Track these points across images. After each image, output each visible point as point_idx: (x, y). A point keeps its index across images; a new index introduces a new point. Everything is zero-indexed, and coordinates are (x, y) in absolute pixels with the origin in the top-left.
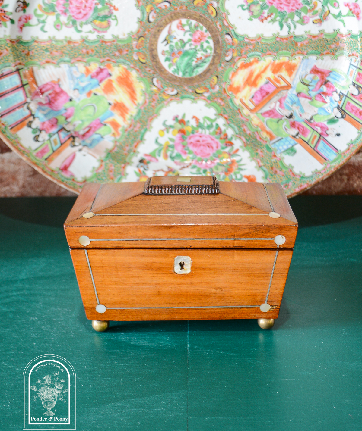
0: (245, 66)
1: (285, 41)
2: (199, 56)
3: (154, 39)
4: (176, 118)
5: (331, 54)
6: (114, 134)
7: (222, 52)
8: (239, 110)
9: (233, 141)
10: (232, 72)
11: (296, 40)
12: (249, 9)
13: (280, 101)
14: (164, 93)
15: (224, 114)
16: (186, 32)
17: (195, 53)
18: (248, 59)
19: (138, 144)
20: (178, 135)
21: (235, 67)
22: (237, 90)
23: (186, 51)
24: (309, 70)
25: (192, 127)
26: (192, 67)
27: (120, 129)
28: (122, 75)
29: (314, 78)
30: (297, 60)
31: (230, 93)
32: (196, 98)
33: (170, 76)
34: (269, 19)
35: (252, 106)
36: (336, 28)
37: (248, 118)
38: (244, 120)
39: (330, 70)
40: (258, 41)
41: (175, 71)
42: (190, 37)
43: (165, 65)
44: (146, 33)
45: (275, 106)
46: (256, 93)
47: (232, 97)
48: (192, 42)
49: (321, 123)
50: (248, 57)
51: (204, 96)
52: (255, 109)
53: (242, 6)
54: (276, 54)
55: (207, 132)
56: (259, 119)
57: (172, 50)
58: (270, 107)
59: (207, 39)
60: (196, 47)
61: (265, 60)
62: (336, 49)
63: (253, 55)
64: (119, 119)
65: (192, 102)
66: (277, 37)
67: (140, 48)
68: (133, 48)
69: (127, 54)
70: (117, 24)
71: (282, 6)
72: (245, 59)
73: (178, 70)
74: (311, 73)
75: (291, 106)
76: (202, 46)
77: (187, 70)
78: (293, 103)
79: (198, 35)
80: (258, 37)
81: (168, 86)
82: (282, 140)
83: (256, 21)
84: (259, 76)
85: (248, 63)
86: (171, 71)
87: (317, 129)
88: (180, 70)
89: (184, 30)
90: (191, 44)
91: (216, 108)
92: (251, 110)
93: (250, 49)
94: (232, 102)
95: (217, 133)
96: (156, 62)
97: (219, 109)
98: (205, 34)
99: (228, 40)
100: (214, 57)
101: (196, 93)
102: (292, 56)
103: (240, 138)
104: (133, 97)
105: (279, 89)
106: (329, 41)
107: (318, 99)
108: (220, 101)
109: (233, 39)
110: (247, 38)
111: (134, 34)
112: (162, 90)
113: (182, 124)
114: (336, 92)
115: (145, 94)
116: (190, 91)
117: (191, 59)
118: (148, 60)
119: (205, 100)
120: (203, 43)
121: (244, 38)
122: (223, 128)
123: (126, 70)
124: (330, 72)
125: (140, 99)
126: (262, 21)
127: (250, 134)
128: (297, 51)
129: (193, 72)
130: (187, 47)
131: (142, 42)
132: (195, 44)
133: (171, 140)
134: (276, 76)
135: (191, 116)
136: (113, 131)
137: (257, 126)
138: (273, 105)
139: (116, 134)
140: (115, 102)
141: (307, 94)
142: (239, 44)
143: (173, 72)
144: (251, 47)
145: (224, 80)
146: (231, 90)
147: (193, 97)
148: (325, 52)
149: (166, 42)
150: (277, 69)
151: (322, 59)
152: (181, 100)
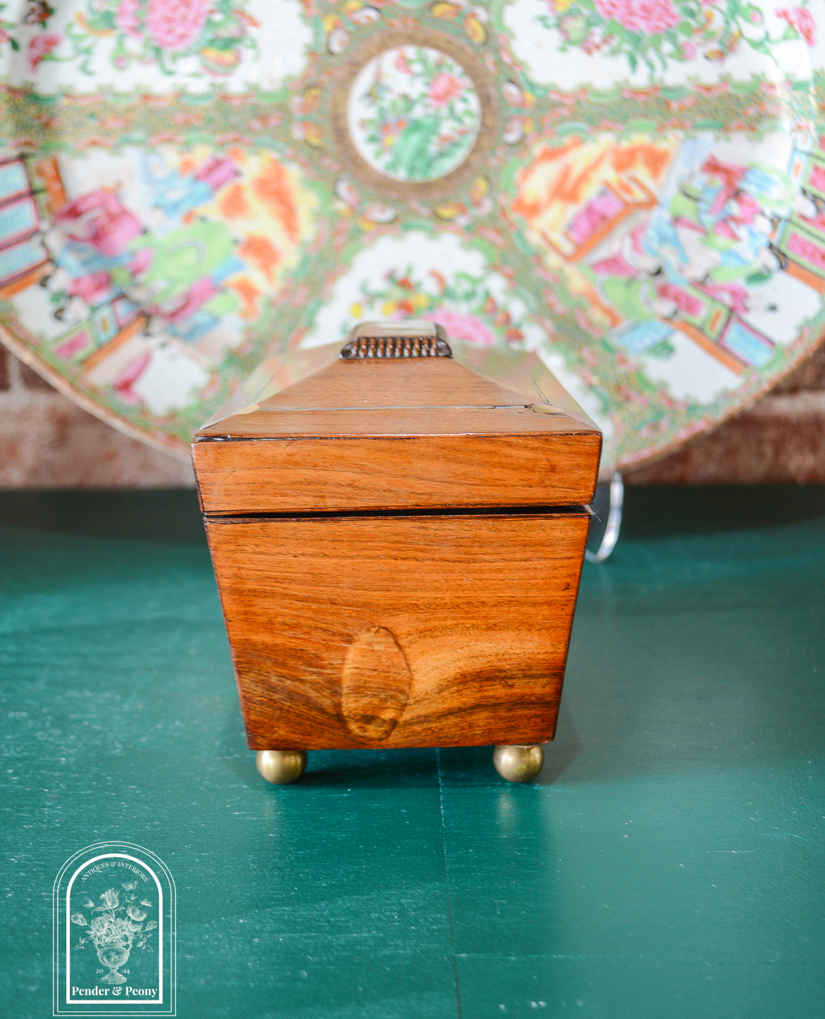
0: (550, 155)
1: (642, 98)
2: (444, 131)
3: (339, 93)
4: (390, 276)
5: (746, 129)
6: (243, 314)
7: (497, 124)
8: (537, 256)
9: (525, 330)
10: (521, 168)
11: (668, 96)
12: (560, 26)
13: (633, 236)
14: (362, 216)
15: (503, 264)
16: (414, 76)
17: (436, 124)
18: (555, 139)
19: (300, 336)
20: (396, 315)
21: (527, 158)
22: (533, 210)
23: (415, 119)
24: (697, 164)
25: (429, 296)
26: (428, 158)
27: (259, 301)
28: (267, 174)
29: (710, 182)
30: (670, 142)
31: (516, 216)
32: (438, 229)
33: (378, 177)
34: (605, 48)
35: (567, 248)
36: (757, 70)
37: (557, 275)
38: (550, 280)
39: (746, 165)
40: (581, 98)
41: (389, 166)
42: (425, 89)
43: (367, 151)
44: (324, 77)
45: (622, 247)
46: (577, 217)
47: (521, 226)
48: (430, 101)
49: (731, 284)
50: (556, 135)
51: (456, 225)
52: (575, 254)
53: (543, 19)
54: (620, 126)
55: (463, 309)
56: (584, 278)
57: (384, 118)
58: (609, 250)
59: (462, 93)
60: (438, 111)
61: (596, 142)
62: (758, 118)
63: (568, 131)
64: (256, 278)
65: (428, 236)
66: (624, 90)
67: (310, 114)
68: (292, 113)
69: (280, 127)
70: (257, 58)
71: (635, 19)
72: (548, 139)
73: (394, 165)
74: (702, 171)
76: (452, 109)
77: (418, 165)
78: (663, 239)
79: (443, 83)
80: (581, 89)
81: (371, 199)
82: (639, 328)
83: (576, 53)
84: (584, 178)
85: (557, 147)
86: (379, 165)
87: (721, 297)
88: (401, 163)
89: (410, 71)
90: (427, 105)
91: (485, 252)
92: (568, 259)
93: (561, 115)
94: (520, 237)
95: (485, 311)
96: (345, 144)
97: (492, 253)
98: (460, 81)
99: (511, 97)
100: (480, 135)
101: (438, 216)
102: (658, 131)
103: (540, 322)
104: (290, 226)
105: (629, 209)
106: (740, 99)
107: (720, 231)
108: (493, 235)
109: (524, 93)
110: (553, 92)
111: (297, 81)
112: (359, 210)
113: (406, 289)
114: (762, 213)
115: (319, 218)
116: (424, 211)
117: (425, 138)
118: (328, 142)
119: (458, 232)
120: (454, 102)
121: (547, 91)
122: (500, 298)
123: (276, 164)
124: (746, 170)
125: (308, 230)
126: (589, 51)
127: (563, 314)
128: (670, 119)
129: (430, 167)
130: (418, 112)
131: (313, 98)
132: (436, 105)
135: (427, 272)
136: (241, 305)
137: (581, 294)
138: (616, 244)
139: (250, 313)
140: (248, 237)
141: (694, 221)
142: (538, 105)
143: (384, 168)
144: (564, 112)
145: (503, 186)
146: (518, 211)
147: (429, 226)
148: (733, 124)
149: (369, 100)
150: (624, 161)
151: (728, 140)
152: (403, 233)
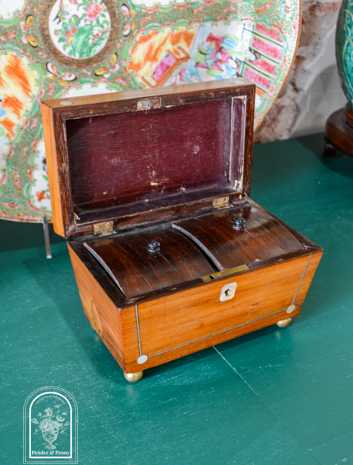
0: (144, 39)
1: (182, 8)
2: (95, 32)
3: (44, 17)
5: (224, 19)
6: (8, 135)
7: (120, 26)
8: (141, 88)
10: (131, 47)
11: (193, 7)
13: (180, 74)
14: (61, 79)
16: (79, 6)
17: (91, 29)
18: (146, 31)
19: (37, 142)
21: (134, 42)
22: (138, 67)
23: (81, 28)
24: (205, 38)
26: (89, 47)
27: (14, 128)
28: (11, 64)
29: (210, 45)
30: (194, 29)
31: (131, 71)
32: (96, 81)
33: (66, 58)
35: (153, 83)
39: (223, 36)
40: (156, 10)
41: (71, 53)
42: (84, 12)
43: (59, 46)
44: (35, 10)
45: (176, 80)
46: (157, 68)
47: (133, 75)
48: (87, 18)
50: (146, 30)
51: (104, 78)
52: (157, 85)
54: (174, 24)
57: (66, 28)
58: (171, 82)
59: (102, 12)
60: (92, 22)
61: (163, 32)
62: (228, 13)
63: (151, 27)
64: (12, 117)
65: (93, 86)
66: (174, 5)
67: (30, 29)
68: (21, 30)
69: (14, 38)
72: (143, 32)
73: (74, 51)
74: (207, 41)
75: (190, 78)
76: (98, 20)
77: (84, 50)
78: (193, 74)
79: (93, 8)
80: (156, 6)
81: (64, 71)
84: (158, 49)
85: (147, 36)
86: (66, 53)
88: (76, 51)
89: (77, 3)
90: (86, 20)
91: (118, 90)
93: (148, 20)
94: (133, 80)
96: (49, 44)
97: (122, 90)
98: (100, 7)
99: (125, 12)
100: (111, 32)
101: (96, 75)
102: (189, 24)
104: (26, 89)
105: (179, 61)
106: (221, 5)
107: (214, 67)
108: (121, 81)
109: (131, 11)
110: (144, 9)
111: (21, 12)
112: (59, 76)
114: (231, 58)
115: (40, 83)
117: (87, 37)
118: (40, 43)
119: (105, 82)
120: (99, 17)
121: (141, 8)
123: (15, 57)
124: (224, 38)
125: (35, 90)
128: (194, 18)
129: (90, 51)
130: (82, 24)
131: (31, 20)
132: (91, 19)
134: (176, 47)
136: (7, 132)
138: (174, 79)
139: (11, 135)
140: (6, 97)
141: (204, 64)
142: (137, 15)
143: (69, 54)
144: (149, 18)
145: (124, 57)
146: (132, 68)
147: (92, 80)
148: (219, 18)
149: (58, 20)
150: (175, 40)
151: (217, 25)
152: (80, 85)
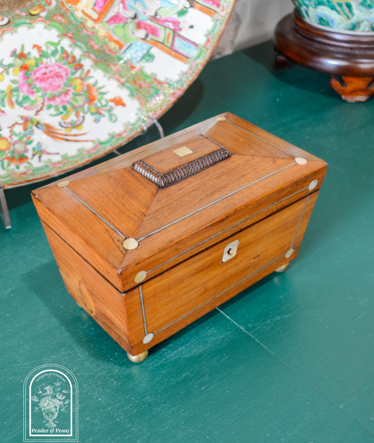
4: (13, 54)
8: (82, 23)
9: (83, 62)
13: (123, 2)
15: (68, 33)
20: (21, 74)
25: (35, 59)
31: (69, 5)
32: (32, 21)
35: (95, 16)
37: (93, 31)
38: (90, 33)
45: (119, 9)
47: (72, 9)
49: (171, 18)
51: (40, 17)
52: (99, 18)
55: (53, 60)
56: (105, 29)
58: (114, 12)
65: (29, 27)
75: (133, 6)
82: (132, 46)
87: (168, 25)
91: (58, 28)
92: (96, 21)
94: (73, 16)
95: (64, 58)
97: (61, 28)
101: (31, 15)
103: (89, 56)
108: (59, 18)
113: (23, 58)
116: (24, 14)
119: (42, 21)
122: (69, 50)
127: (98, 49)
133: (13, 82)
135: (32, 46)
137: (105, 37)
138: (116, 8)
146: (70, 2)
147: (28, 21)
152: (15, 29)
